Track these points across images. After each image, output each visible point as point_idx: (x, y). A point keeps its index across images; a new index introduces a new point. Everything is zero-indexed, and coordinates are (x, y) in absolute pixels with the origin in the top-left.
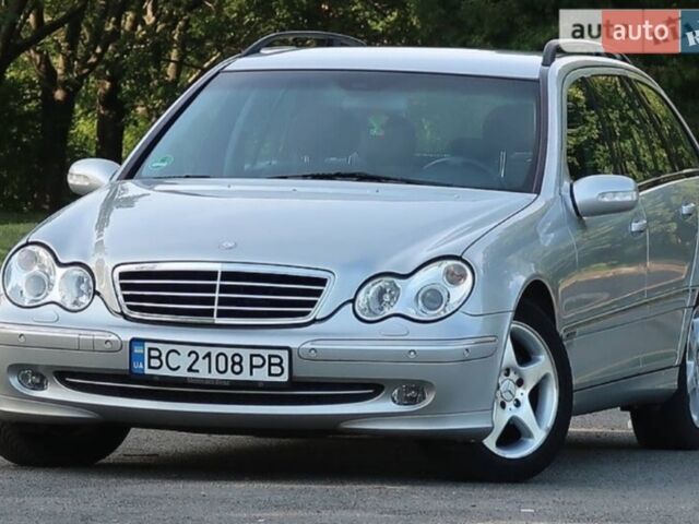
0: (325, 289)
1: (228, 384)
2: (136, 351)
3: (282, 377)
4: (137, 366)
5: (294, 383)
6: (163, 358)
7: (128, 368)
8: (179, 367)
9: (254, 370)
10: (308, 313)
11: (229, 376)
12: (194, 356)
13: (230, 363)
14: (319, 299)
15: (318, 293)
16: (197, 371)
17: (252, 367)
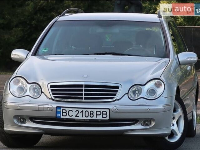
0: (119, 90)
1: (89, 121)
2: (58, 110)
3: (107, 118)
4: (59, 115)
5: (111, 120)
6: (67, 113)
7: (55, 116)
8: (72, 115)
9: (97, 116)
10: (114, 97)
11: (89, 118)
12: (77, 112)
13: (89, 114)
14: (117, 93)
15: (117, 91)
16: (79, 117)
17: (97, 115)
